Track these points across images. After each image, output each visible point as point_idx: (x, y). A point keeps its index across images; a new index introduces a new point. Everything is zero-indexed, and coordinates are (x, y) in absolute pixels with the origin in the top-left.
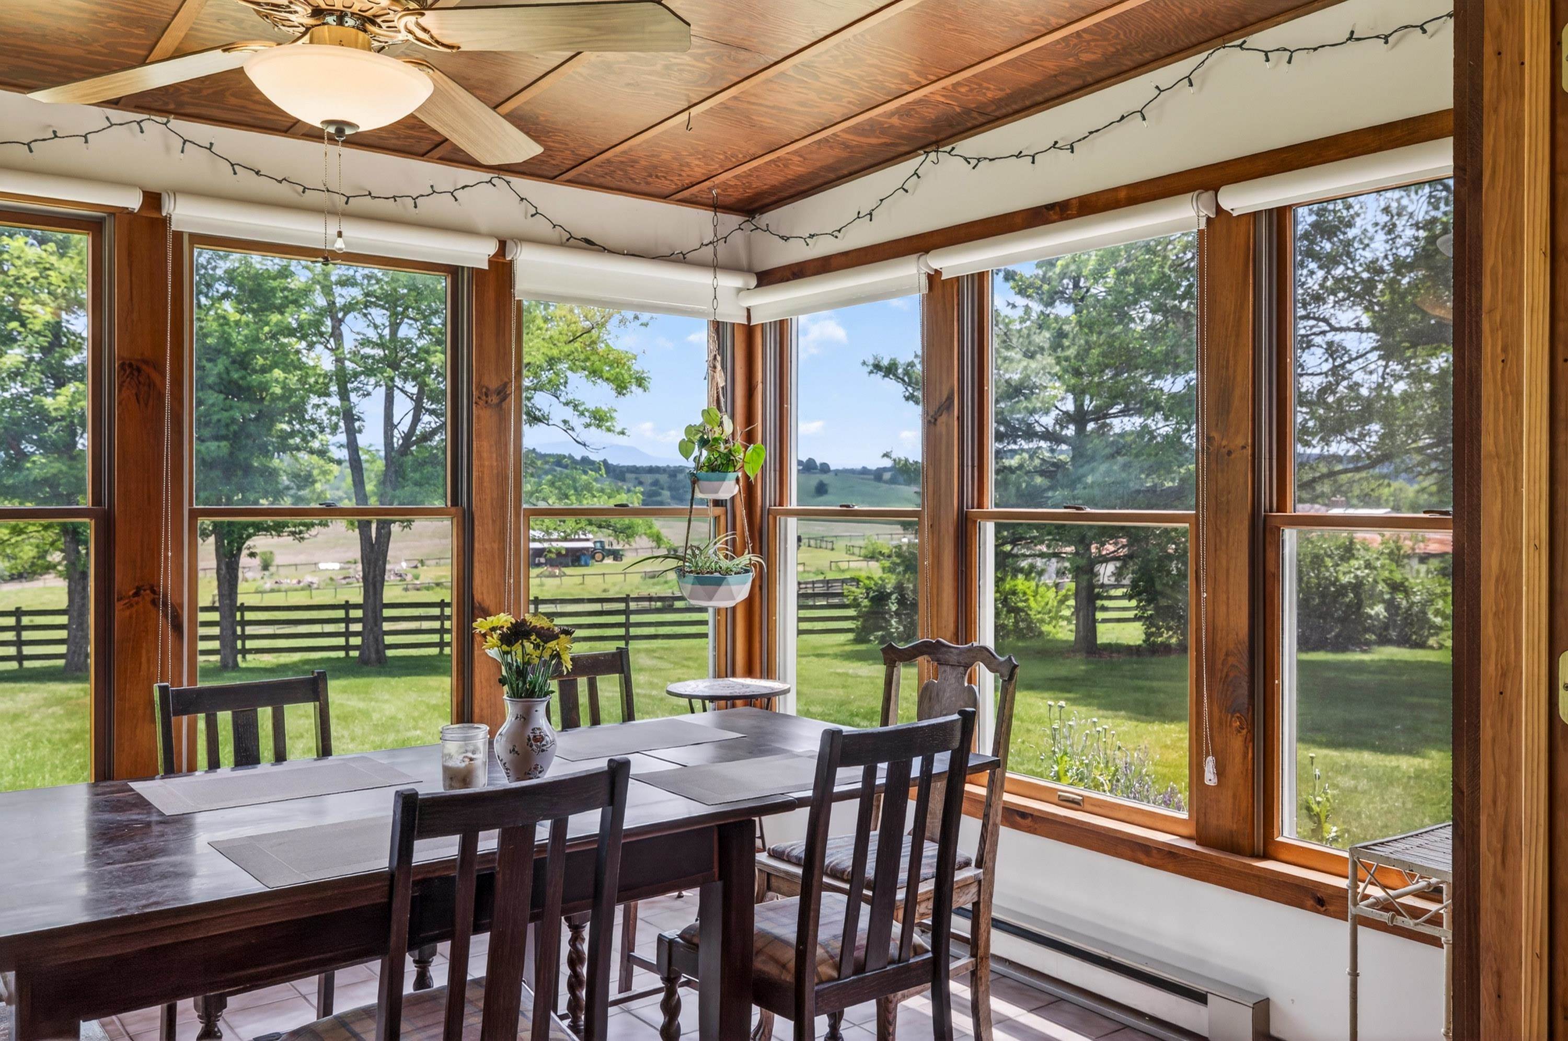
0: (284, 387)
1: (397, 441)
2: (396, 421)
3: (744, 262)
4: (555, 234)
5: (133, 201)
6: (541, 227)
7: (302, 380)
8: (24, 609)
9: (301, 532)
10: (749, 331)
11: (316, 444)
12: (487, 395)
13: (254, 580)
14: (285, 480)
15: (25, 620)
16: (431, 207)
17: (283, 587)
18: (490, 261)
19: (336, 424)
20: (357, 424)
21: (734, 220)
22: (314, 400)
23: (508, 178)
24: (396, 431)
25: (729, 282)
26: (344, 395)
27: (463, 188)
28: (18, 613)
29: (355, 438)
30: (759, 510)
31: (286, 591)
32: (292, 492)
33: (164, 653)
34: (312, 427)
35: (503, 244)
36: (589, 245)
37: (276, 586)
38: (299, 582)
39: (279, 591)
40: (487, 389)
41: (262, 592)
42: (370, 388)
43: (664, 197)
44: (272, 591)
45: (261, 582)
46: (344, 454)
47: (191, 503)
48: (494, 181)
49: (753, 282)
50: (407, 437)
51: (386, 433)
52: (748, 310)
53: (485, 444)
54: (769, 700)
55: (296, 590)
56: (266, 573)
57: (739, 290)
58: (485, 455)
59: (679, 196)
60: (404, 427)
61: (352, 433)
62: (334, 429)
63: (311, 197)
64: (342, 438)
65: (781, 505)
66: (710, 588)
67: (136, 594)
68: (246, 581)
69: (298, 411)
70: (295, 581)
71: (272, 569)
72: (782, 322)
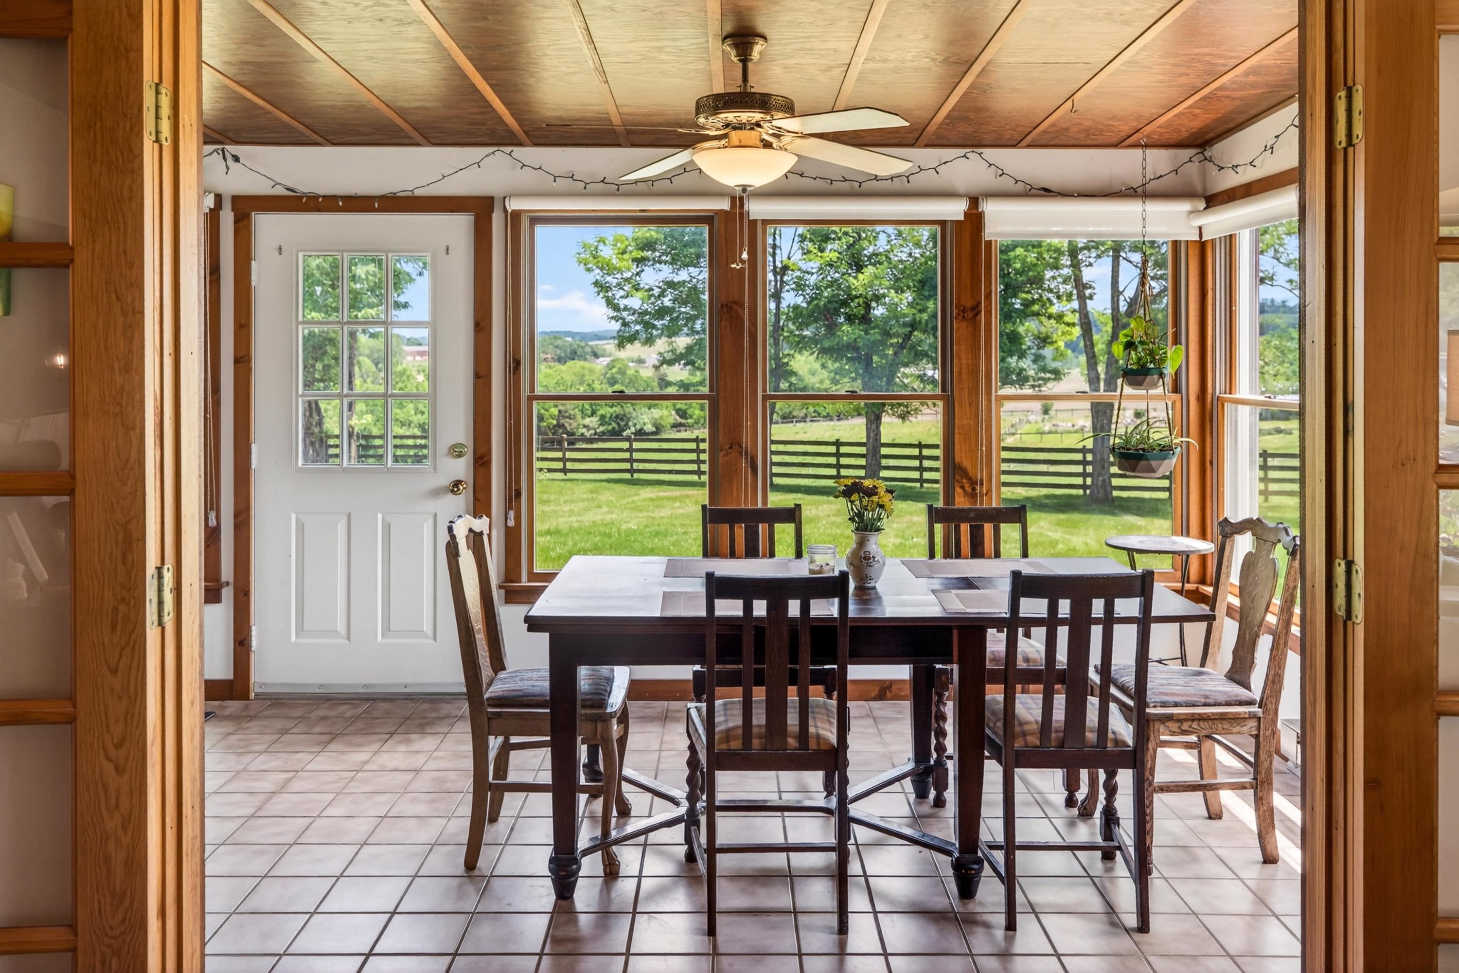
0: (1024, 262)
1: (1123, 307)
2: (1121, 289)
3: (1199, 189)
4: (1020, 187)
5: (724, 205)
6: (1007, 184)
7: (1040, 257)
8: (842, 440)
9: (1039, 386)
10: (1202, 246)
11: (1054, 310)
12: (964, 312)
13: (1036, 423)
14: (1028, 342)
15: (843, 450)
16: (919, 181)
17: (1060, 429)
18: (965, 213)
19: (1071, 293)
20: (1088, 292)
21: (1187, 153)
22: (1049, 274)
23: (980, 150)
24: (1121, 298)
25: (1183, 207)
26: (1076, 265)
27: (945, 163)
28: (838, 444)
29: (1085, 304)
30: (1209, 397)
31: (1062, 433)
32: (1033, 351)
33: (746, 485)
34: (1050, 295)
35: (974, 201)
36: (1047, 192)
37: (1053, 429)
38: (1073, 426)
39: (1056, 432)
40: (965, 307)
41: (1042, 433)
42: (1092, 260)
43: (1115, 146)
44: (1050, 432)
45: (1041, 425)
46: (1075, 318)
47: (764, 390)
48: (967, 155)
49: (1202, 205)
50: (1132, 303)
51: (1113, 298)
52: (1200, 228)
53: (963, 348)
54: (1188, 556)
55: (1070, 432)
56: (1046, 417)
57: (1191, 212)
58: (963, 356)
59: (1126, 143)
60: (1130, 293)
61: (1082, 299)
62: (1069, 296)
63: (838, 186)
64: (1075, 305)
65: (1230, 393)
66: (1133, 462)
67: (731, 448)
68: (1029, 422)
69: (1038, 281)
70: (1070, 425)
71: (1052, 413)
72: (1231, 236)
